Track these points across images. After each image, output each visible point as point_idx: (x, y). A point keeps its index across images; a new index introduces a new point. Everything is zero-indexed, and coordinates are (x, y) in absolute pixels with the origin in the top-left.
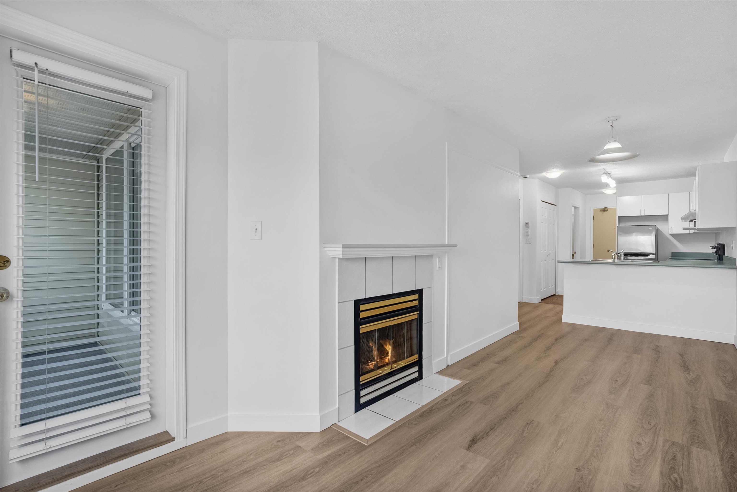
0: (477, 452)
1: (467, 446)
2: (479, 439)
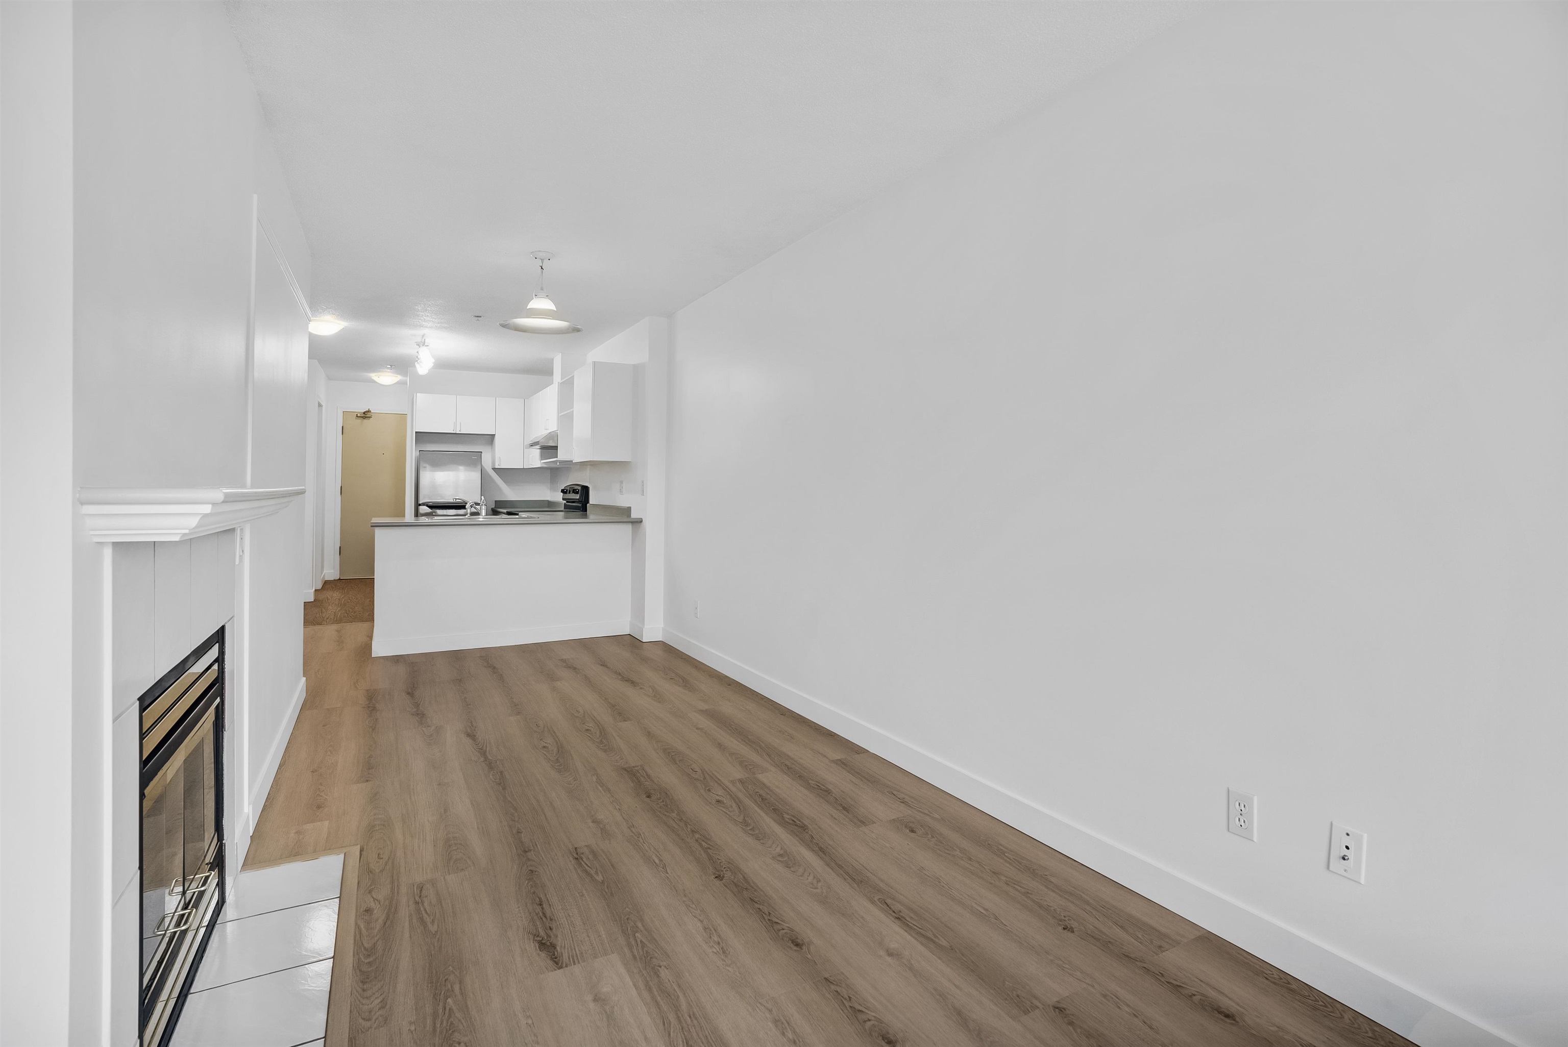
0: (579, 957)
1: (550, 963)
2: (549, 936)
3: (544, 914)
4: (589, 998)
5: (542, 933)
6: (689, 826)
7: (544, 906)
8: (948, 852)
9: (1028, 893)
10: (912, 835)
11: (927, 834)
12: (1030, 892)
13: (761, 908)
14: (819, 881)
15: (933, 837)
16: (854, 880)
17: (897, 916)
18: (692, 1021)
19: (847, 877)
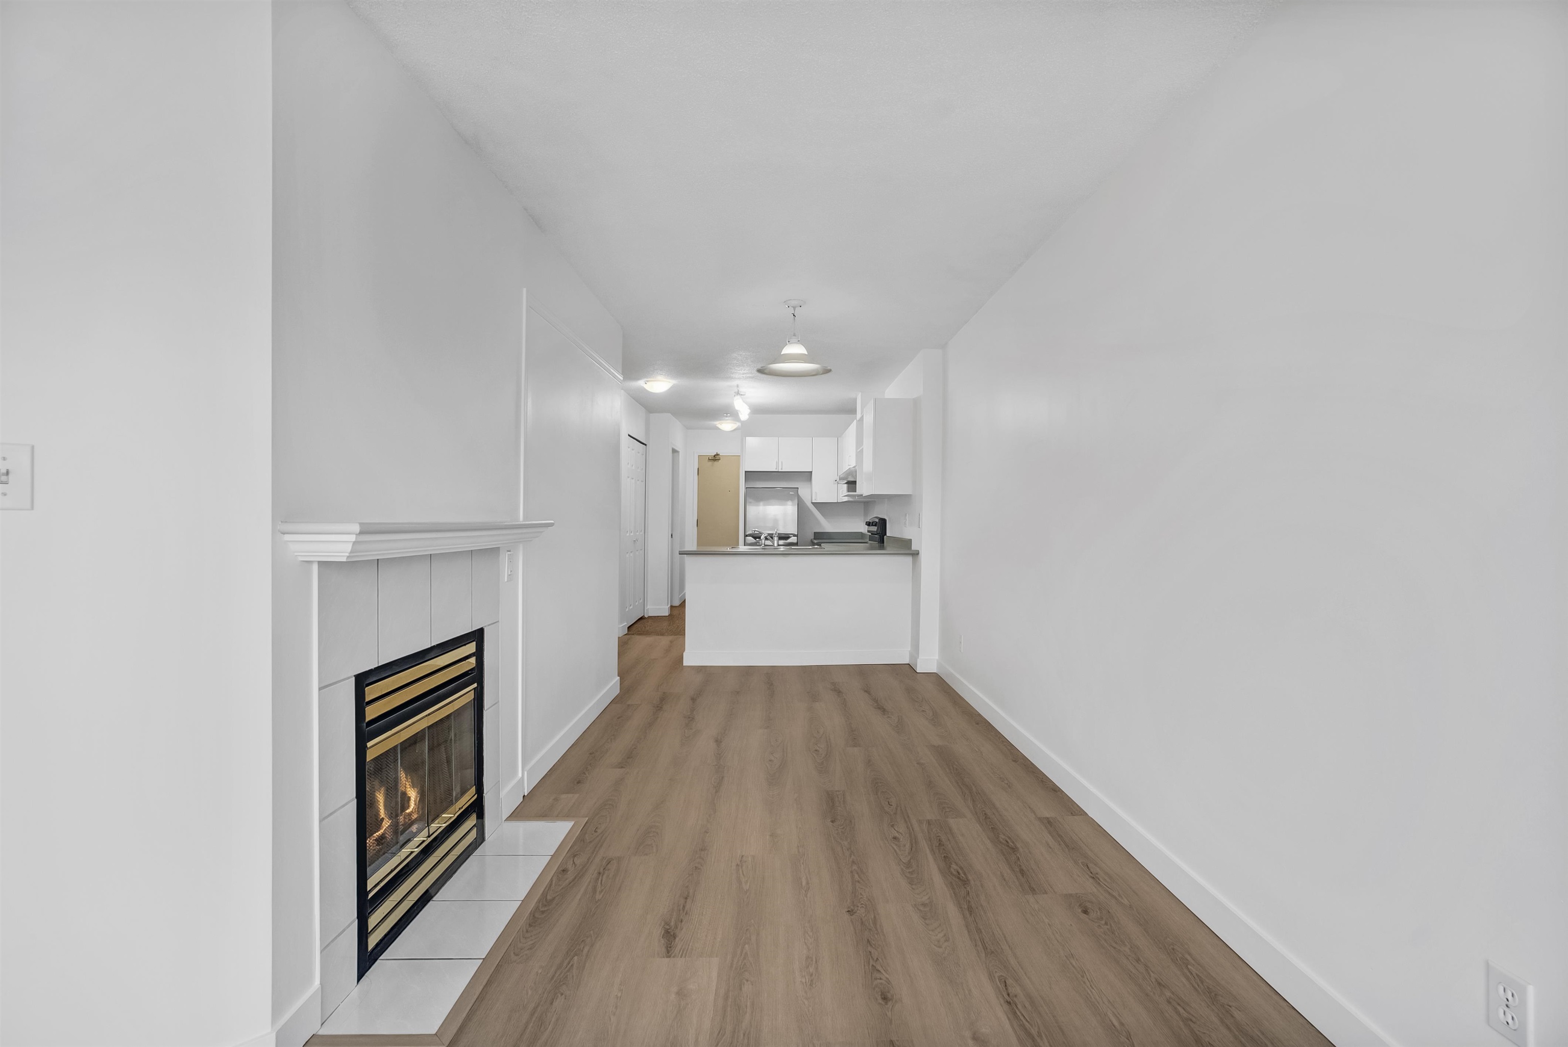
0: (688, 952)
1: (664, 950)
2: (676, 927)
3: (684, 907)
4: (674, 989)
5: (672, 924)
6: (853, 857)
7: (688, 900)
8: (1115, 945)
9: (1191, 1020)
10: (1083, 916)
11: (1102, 919)
12: (1194, 1019)
13: (872, 952)
14: (947, 940)
15: (1106, 924)
16: (985, 948)
17: (1009, 999)
18: (744, 1039)
19: (980, 943)
